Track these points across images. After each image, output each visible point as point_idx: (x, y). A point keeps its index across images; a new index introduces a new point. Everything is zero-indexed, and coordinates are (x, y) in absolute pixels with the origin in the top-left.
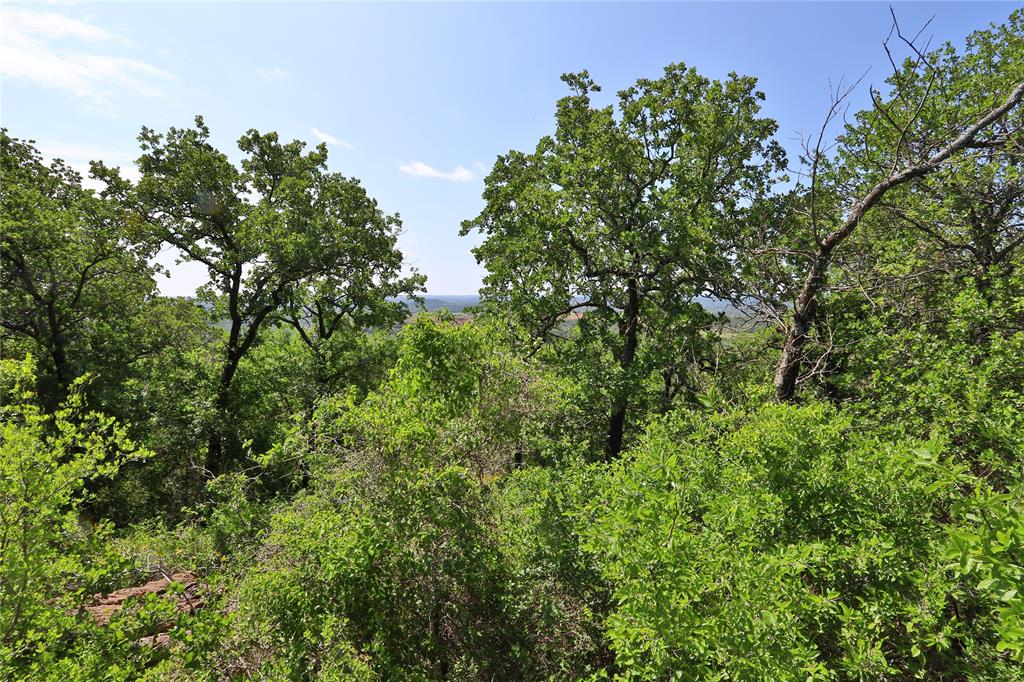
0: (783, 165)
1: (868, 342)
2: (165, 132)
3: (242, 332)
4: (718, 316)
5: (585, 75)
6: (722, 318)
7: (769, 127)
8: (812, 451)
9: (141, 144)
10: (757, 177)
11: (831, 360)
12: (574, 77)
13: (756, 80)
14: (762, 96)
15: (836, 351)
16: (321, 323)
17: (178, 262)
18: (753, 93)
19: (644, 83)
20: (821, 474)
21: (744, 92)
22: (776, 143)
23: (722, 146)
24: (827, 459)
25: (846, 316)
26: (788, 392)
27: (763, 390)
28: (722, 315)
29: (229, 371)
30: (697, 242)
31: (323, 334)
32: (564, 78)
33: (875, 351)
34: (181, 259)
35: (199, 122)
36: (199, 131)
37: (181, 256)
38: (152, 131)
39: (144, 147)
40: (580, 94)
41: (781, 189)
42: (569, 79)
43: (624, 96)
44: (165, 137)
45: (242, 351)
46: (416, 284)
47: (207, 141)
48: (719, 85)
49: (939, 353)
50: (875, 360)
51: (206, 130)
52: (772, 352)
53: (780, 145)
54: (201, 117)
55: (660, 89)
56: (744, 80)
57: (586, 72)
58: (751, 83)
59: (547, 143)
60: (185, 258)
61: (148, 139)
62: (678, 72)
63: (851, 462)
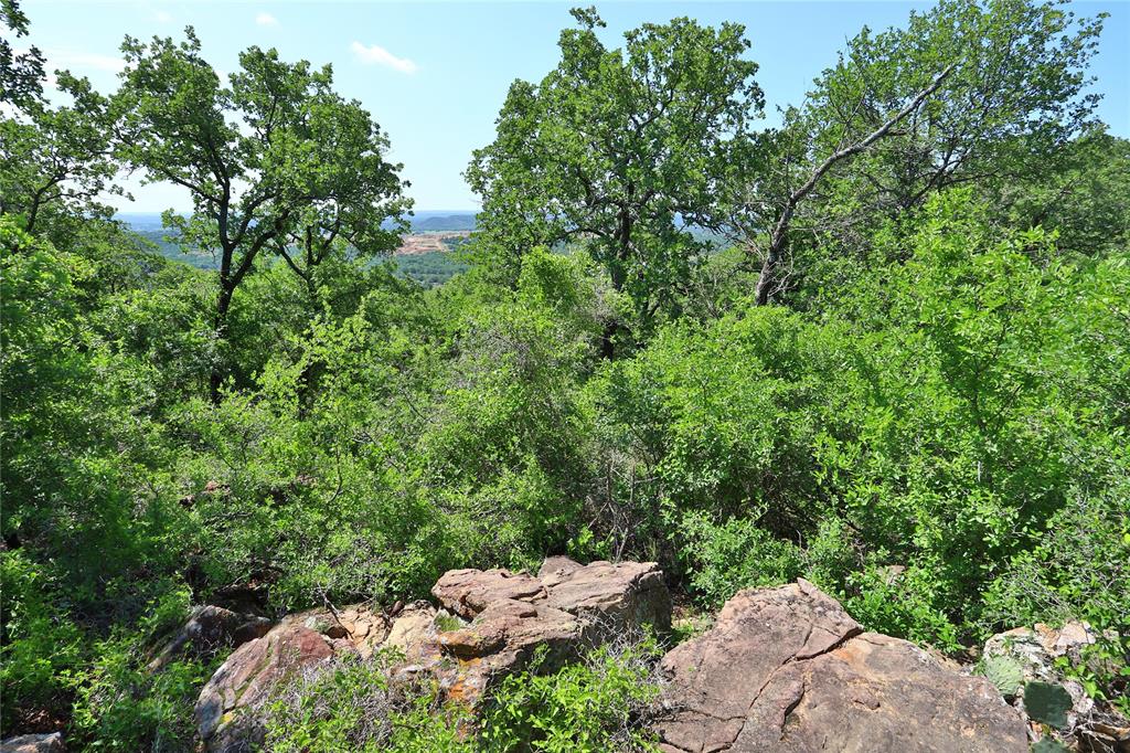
0: (761, 105)
1: (819, 266)
2: (149, 42)
3: (233, 260)
4: (705, 244)
5: (593, 10)
6: (709, 246)
7: (751, 69)
8: (779, 334)
9: (124, 54)
10: (738, 114)
11: (792, 280)
12: (582, 13)
13: (744, 27)
14: (749, 44)
15: (796, 272)
16: (310, 250)
17: (143, 183)
18: (741, 39)
19: (649, 27)
20: (784, 344)
21: (734, 39)
22: (757, 84)
23: (712, 88)
24: (787, 336)
25: (804, 241)
26: (762, 301)
27: (749, 299)
28: (708, 243)
29: (225, 301)
30: (692, 181)
31: (310, 262)
32: (573, 12)
33: (822, 274)
34: (146, 180)
35: (190, 32)
36: (190, 43)
37: (147, 176)
38: (136, 41)
39: (128, 59)
40: (587, 28)
41: (757, 126)
42: (578, 14)
43: (630, 37)
44: (150, 47)
45: (237, 280)
46: (402, 208)
47: (200, 55)
48: (713, 32)
49: (863, 275)
50: (822, 279)
51: (197, 41)
52: (741, 276)
53: (759, 86)
54: (191, 28)
55: (664, 36)
56: (734, 26)
57: (594, 8)
58: (740, 30)
59: (555, 76)
60: (151, 179)
61: (130, 48)
62: (682, 25)
63: (800, 338)
